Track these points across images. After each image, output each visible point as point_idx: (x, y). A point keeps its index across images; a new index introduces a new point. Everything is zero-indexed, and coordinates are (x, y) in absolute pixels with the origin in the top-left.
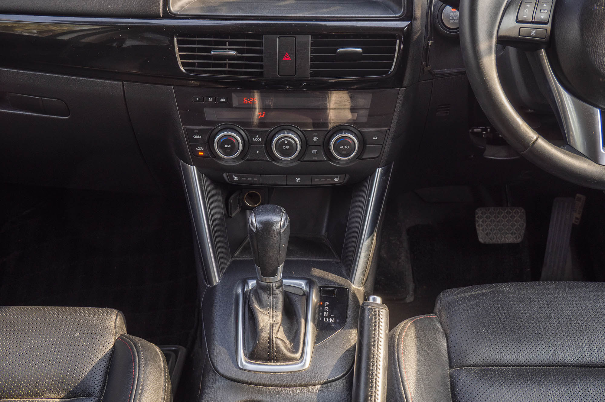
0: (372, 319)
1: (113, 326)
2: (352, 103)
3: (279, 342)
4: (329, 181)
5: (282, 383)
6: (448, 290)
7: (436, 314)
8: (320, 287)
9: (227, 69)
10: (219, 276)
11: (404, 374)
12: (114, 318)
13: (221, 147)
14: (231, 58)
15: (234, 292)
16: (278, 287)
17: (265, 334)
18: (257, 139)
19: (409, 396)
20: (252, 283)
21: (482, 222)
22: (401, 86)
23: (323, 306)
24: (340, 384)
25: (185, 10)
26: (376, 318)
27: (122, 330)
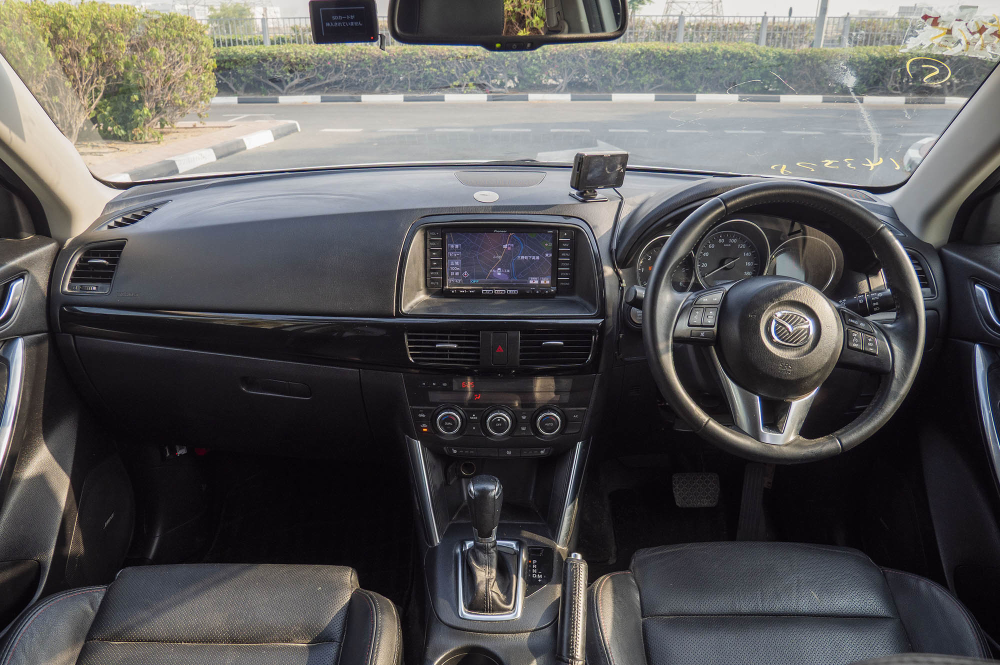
0: (573, 572)
1: (349, 582)
2: (556, 387)
3: (494, 595)
4: (536, 453)
5: (497, 630)
6: (641, 550)
7: (631, 571)
8: (529, 547)
9: (448, 359)
10: (439, 538)
11: (602, 621)
12: (350, 575)
13: (442, 424)
14: (452, 350)
15: (453, 551)
16: (493, 547)
17: (482, 588)
18: (474, 417)
19: (606, 639)
20: (469, 544)
21: (679, 487)
22: (597, 372)
23: (532, 564)
24: (547, 631)
25: (414, 310)
26: (576, 571)
27: (357, 585)
